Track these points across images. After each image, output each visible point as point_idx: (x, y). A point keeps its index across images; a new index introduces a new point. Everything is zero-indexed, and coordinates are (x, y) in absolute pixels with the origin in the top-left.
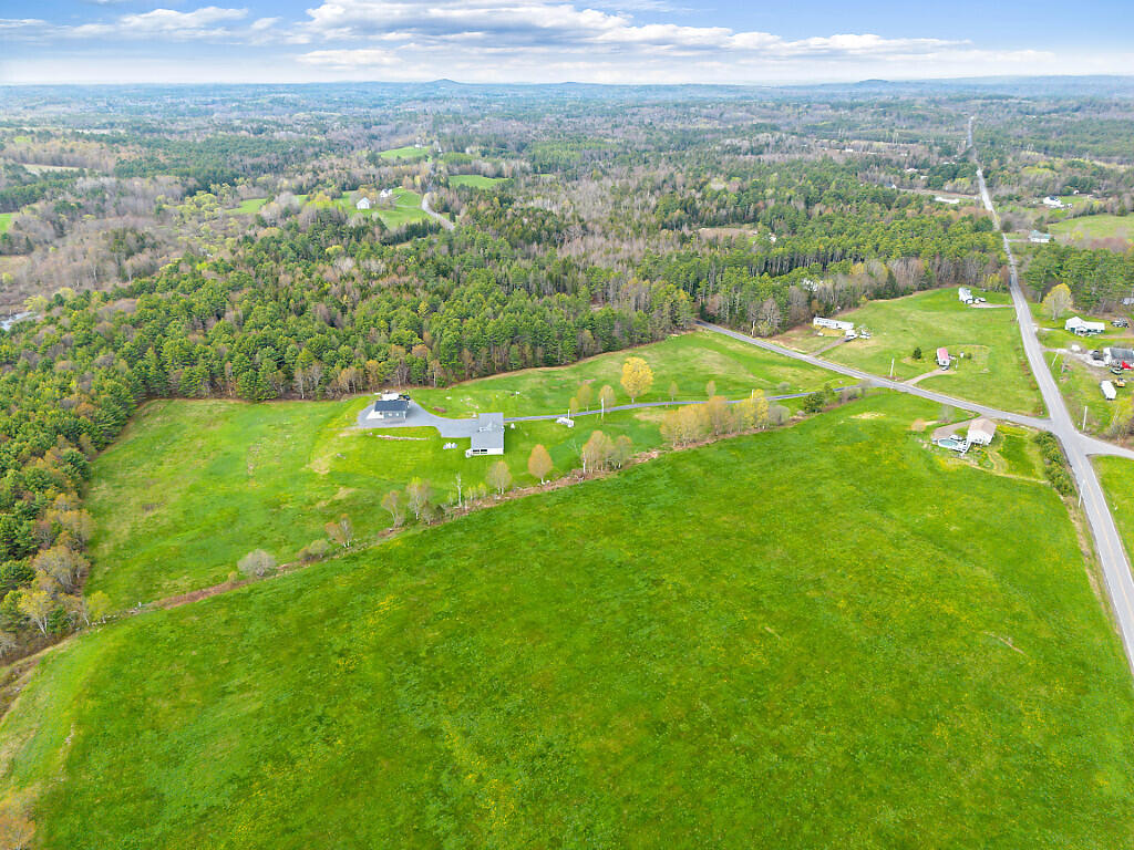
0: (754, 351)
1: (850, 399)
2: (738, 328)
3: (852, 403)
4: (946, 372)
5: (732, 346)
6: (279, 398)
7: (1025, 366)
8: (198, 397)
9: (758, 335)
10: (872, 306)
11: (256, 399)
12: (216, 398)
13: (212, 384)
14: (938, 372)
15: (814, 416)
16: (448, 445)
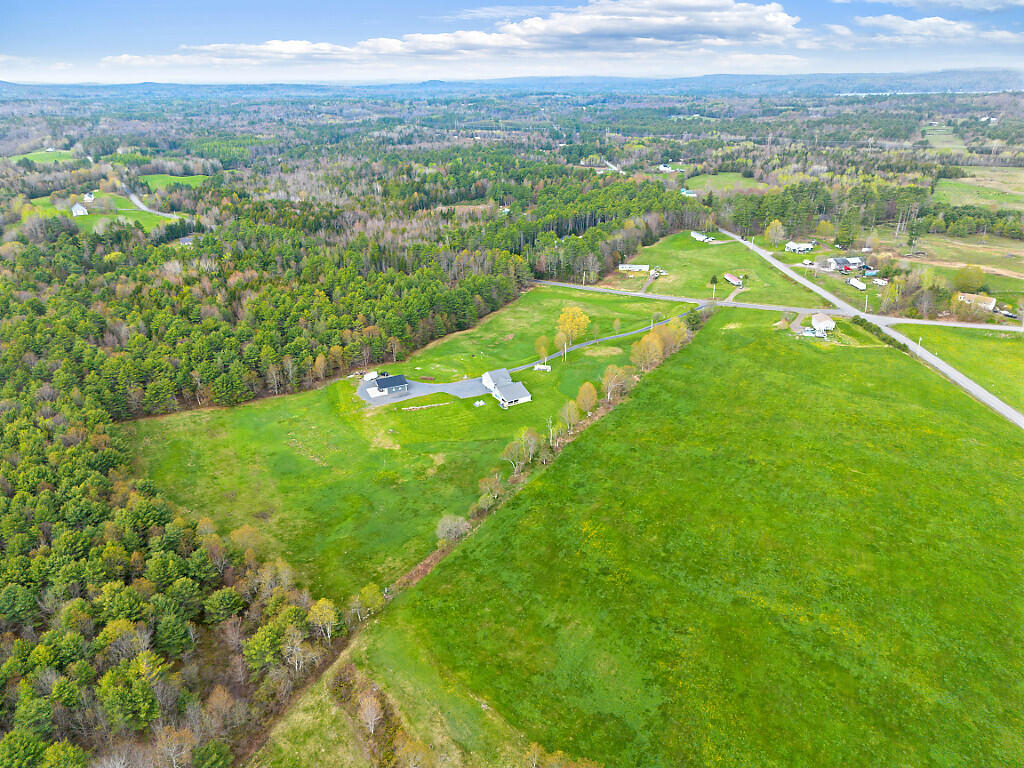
0: (597, 295)
1: (707, 317)
2: (568, 280)
3: (709, 319)
4: (743, 290)
5: (577, 294)
6: (256, 398)
7: (786, 277)
8: (167, 412)
9: (587, 283)
10: (646, 251)
11: (232, 403)
12: (187, 409)
13: (180, 396)
14: (739, 290)
15: (697, 332)
16: (477, 403)
